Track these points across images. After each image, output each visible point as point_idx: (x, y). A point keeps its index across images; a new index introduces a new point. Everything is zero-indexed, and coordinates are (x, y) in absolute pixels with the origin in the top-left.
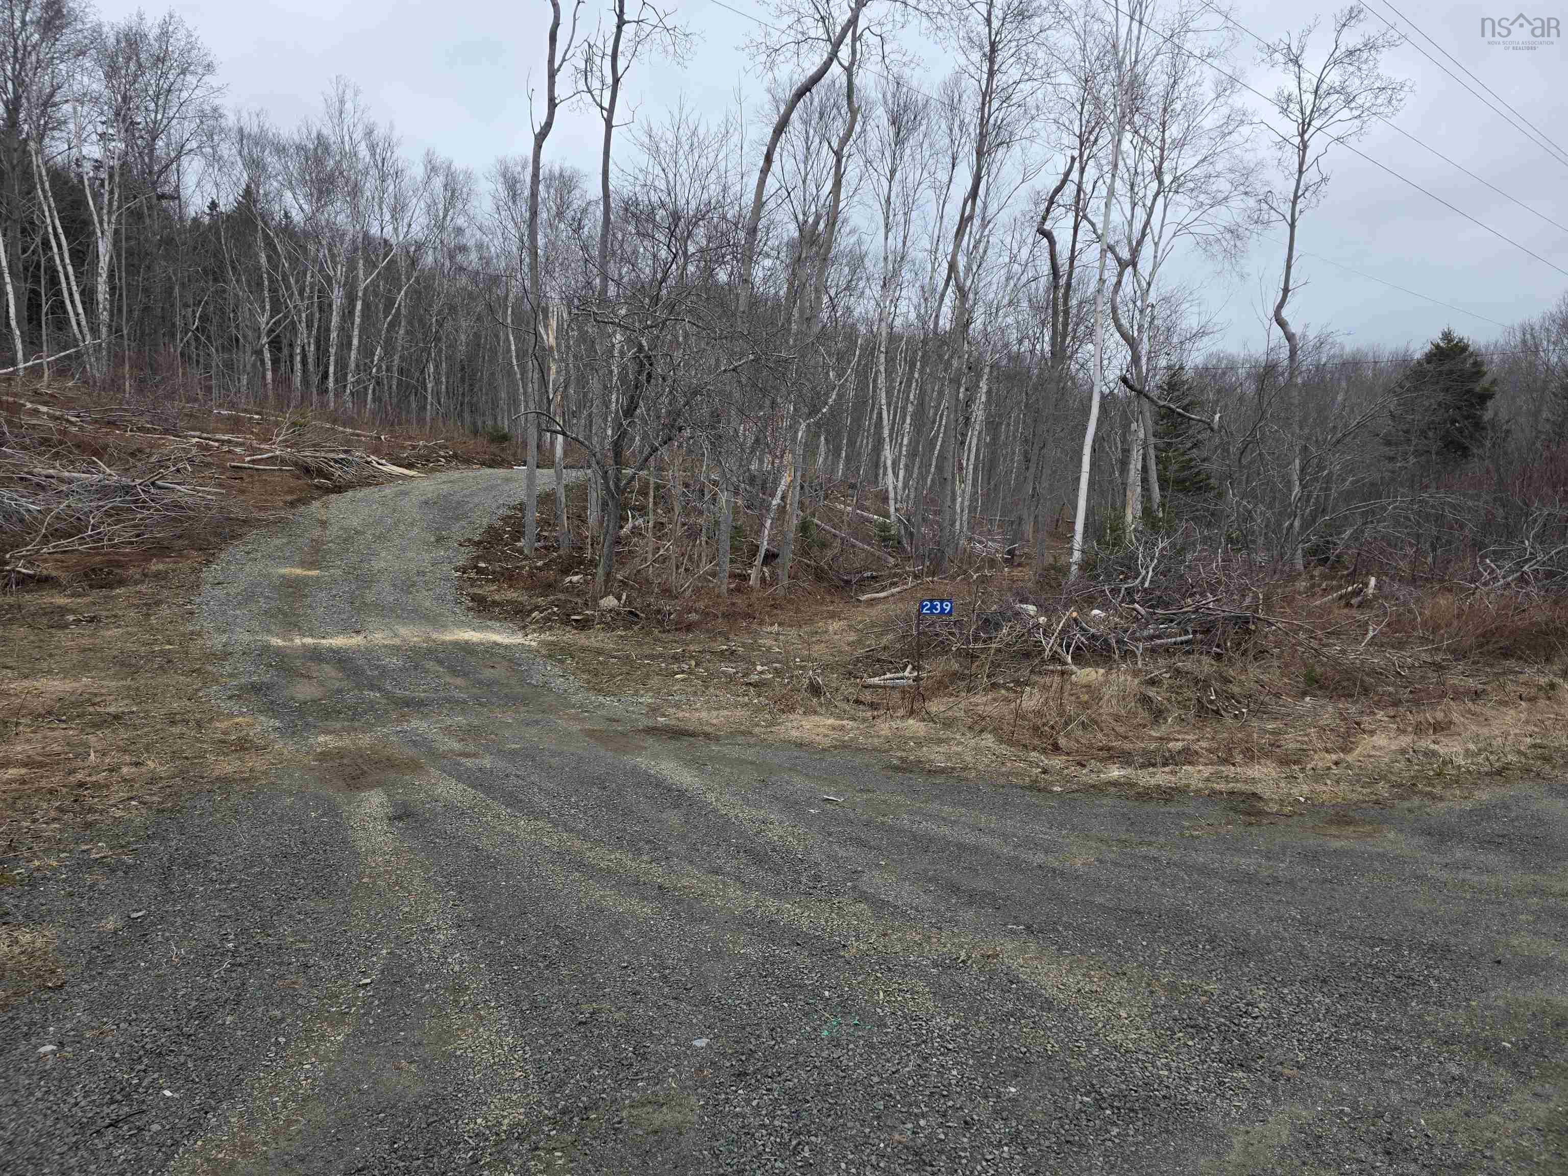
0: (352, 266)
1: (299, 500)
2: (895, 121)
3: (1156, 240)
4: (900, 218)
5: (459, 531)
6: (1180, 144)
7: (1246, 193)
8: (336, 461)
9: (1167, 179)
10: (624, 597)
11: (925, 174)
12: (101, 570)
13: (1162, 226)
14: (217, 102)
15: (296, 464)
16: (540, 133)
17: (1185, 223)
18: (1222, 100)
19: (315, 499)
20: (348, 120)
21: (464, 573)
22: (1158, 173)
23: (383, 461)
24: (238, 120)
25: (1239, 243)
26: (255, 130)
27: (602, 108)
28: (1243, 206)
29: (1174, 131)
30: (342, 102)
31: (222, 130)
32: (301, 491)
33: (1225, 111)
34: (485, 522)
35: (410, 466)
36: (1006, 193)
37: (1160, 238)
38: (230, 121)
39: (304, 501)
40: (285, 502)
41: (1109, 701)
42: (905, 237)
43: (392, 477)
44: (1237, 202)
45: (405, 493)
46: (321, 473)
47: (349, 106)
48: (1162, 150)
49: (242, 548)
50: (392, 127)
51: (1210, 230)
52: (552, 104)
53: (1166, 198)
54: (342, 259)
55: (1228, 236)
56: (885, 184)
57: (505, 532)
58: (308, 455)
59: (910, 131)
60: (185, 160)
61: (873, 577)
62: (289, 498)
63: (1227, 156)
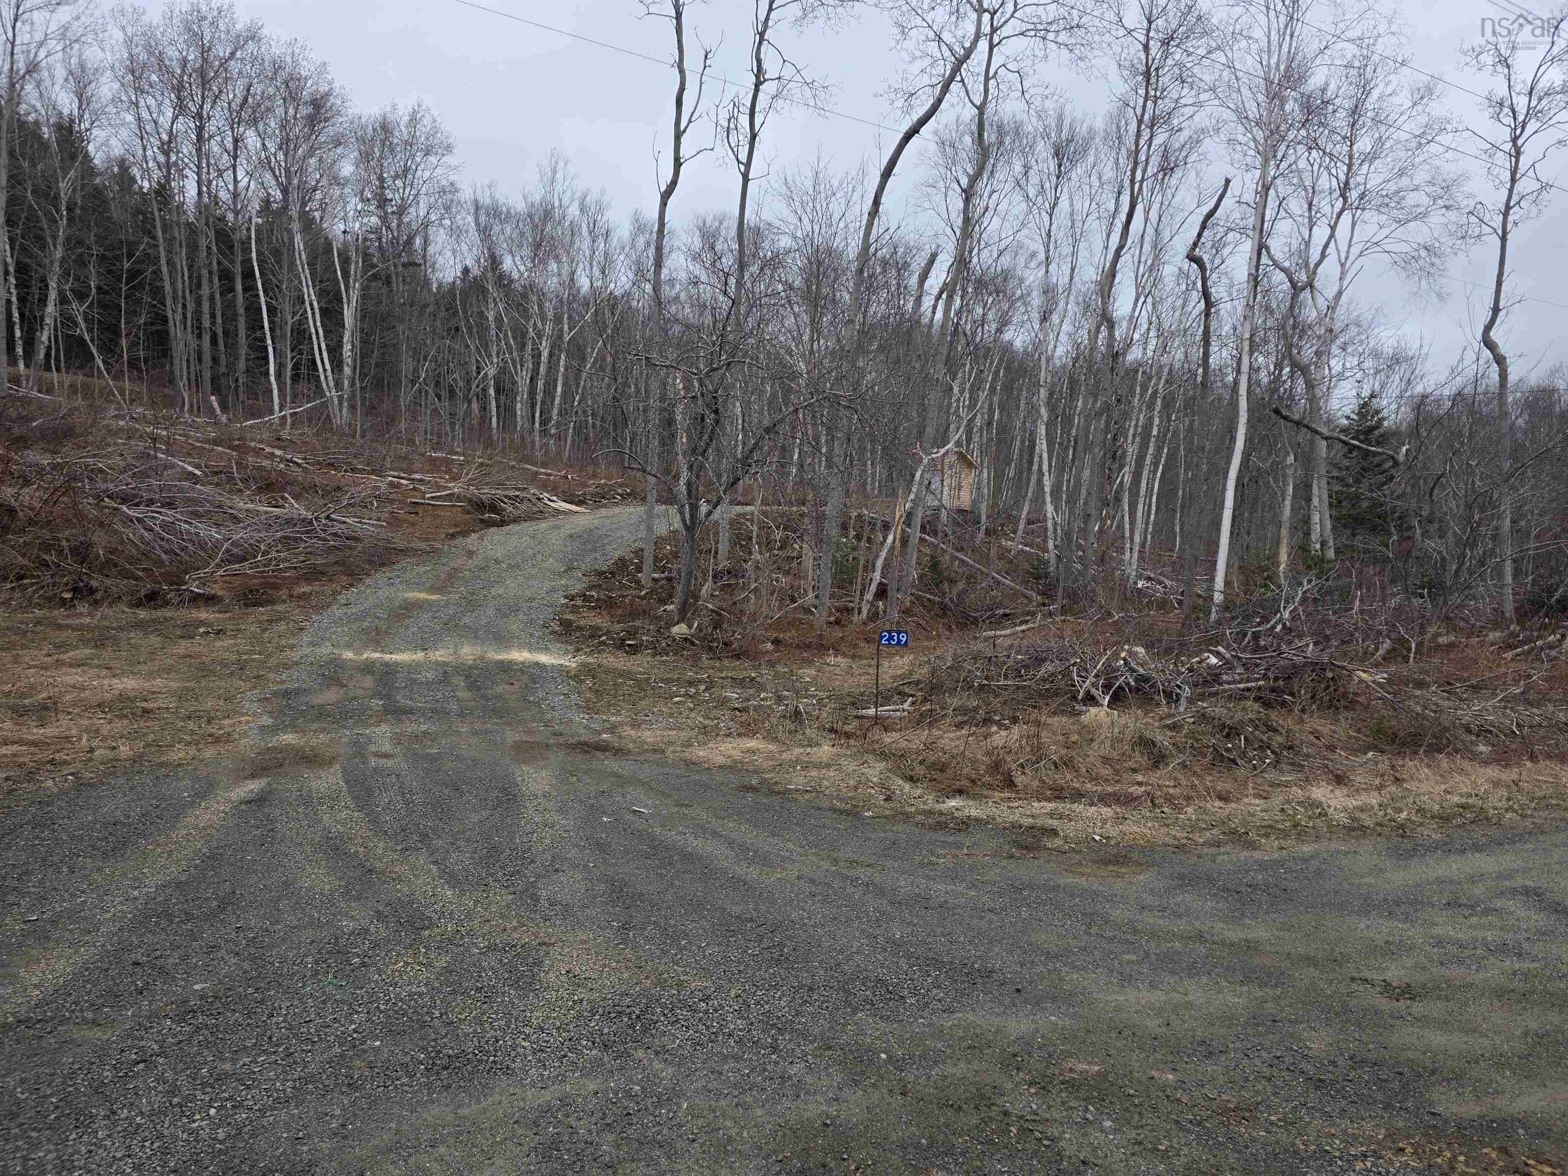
0: (558, 319)
1: (459, 533)
2: (1058, 153)
3: (1343, 260)
4: (1066, 250)
5: (587, 563)
6: (1370, 157)
7: (1447, 207)
8: (510, 498)
9: (1353, 195)
10: (696, 625)
11: (1094, 205)
12: (257, 591)
13: (1350, 246)
14: (452, 178)
15: (470, 501)
16: (665, 192)
17: (1375, 240)
18: (1419, 108)
19: (474, 531)
20: (558, 188)
21: (571, 600)
22: (1345, 189)
23: (554, 498)
24: (474, 192)
25: (1436, 261)
26: (488, 201)
27: (739, 162)
28: (1445, 220)
29: (1364, 144)
30: (554, 172)
31: (459, 202)
32: (465, 524)
33: (1423, 120)
34: (617, 554)
35: (579, 503)
36: (1179, 219)
37: (1347, 258)
38: (466, 194)
39: (465, 534)
40: (447, 535)
41: (1102, 742)
42: (1073, 270)
43: (558, 512)
44: (1437, 218)
45: (557, 527)
46: (493, 508)
47: (559, 175)
48: (1350, 166)
49: (388, 574)
50: (603, 192)
51: (1404, 247)
52: (678, 163)
53: (1354, 216)
54: (550, 314)
55: (1423, 253)
56: (1046, 218)
57: (632, 563)
58: (487, 493)
59: (1073, 163)
60: (431, 230)
61: (1005, 615)
62: (451, 531)
63: (1427, 167)
